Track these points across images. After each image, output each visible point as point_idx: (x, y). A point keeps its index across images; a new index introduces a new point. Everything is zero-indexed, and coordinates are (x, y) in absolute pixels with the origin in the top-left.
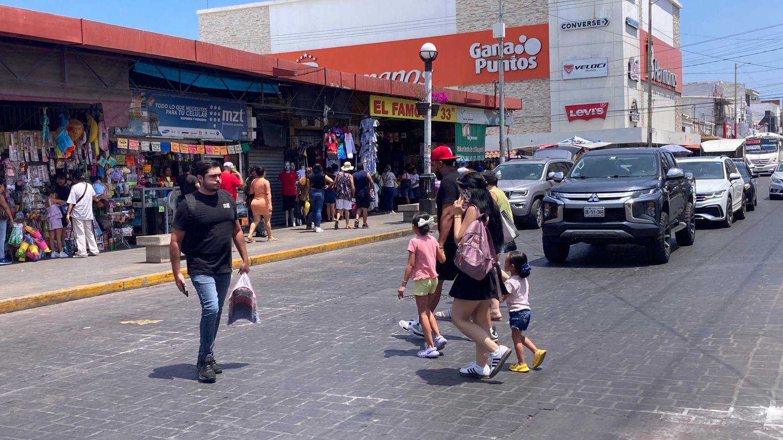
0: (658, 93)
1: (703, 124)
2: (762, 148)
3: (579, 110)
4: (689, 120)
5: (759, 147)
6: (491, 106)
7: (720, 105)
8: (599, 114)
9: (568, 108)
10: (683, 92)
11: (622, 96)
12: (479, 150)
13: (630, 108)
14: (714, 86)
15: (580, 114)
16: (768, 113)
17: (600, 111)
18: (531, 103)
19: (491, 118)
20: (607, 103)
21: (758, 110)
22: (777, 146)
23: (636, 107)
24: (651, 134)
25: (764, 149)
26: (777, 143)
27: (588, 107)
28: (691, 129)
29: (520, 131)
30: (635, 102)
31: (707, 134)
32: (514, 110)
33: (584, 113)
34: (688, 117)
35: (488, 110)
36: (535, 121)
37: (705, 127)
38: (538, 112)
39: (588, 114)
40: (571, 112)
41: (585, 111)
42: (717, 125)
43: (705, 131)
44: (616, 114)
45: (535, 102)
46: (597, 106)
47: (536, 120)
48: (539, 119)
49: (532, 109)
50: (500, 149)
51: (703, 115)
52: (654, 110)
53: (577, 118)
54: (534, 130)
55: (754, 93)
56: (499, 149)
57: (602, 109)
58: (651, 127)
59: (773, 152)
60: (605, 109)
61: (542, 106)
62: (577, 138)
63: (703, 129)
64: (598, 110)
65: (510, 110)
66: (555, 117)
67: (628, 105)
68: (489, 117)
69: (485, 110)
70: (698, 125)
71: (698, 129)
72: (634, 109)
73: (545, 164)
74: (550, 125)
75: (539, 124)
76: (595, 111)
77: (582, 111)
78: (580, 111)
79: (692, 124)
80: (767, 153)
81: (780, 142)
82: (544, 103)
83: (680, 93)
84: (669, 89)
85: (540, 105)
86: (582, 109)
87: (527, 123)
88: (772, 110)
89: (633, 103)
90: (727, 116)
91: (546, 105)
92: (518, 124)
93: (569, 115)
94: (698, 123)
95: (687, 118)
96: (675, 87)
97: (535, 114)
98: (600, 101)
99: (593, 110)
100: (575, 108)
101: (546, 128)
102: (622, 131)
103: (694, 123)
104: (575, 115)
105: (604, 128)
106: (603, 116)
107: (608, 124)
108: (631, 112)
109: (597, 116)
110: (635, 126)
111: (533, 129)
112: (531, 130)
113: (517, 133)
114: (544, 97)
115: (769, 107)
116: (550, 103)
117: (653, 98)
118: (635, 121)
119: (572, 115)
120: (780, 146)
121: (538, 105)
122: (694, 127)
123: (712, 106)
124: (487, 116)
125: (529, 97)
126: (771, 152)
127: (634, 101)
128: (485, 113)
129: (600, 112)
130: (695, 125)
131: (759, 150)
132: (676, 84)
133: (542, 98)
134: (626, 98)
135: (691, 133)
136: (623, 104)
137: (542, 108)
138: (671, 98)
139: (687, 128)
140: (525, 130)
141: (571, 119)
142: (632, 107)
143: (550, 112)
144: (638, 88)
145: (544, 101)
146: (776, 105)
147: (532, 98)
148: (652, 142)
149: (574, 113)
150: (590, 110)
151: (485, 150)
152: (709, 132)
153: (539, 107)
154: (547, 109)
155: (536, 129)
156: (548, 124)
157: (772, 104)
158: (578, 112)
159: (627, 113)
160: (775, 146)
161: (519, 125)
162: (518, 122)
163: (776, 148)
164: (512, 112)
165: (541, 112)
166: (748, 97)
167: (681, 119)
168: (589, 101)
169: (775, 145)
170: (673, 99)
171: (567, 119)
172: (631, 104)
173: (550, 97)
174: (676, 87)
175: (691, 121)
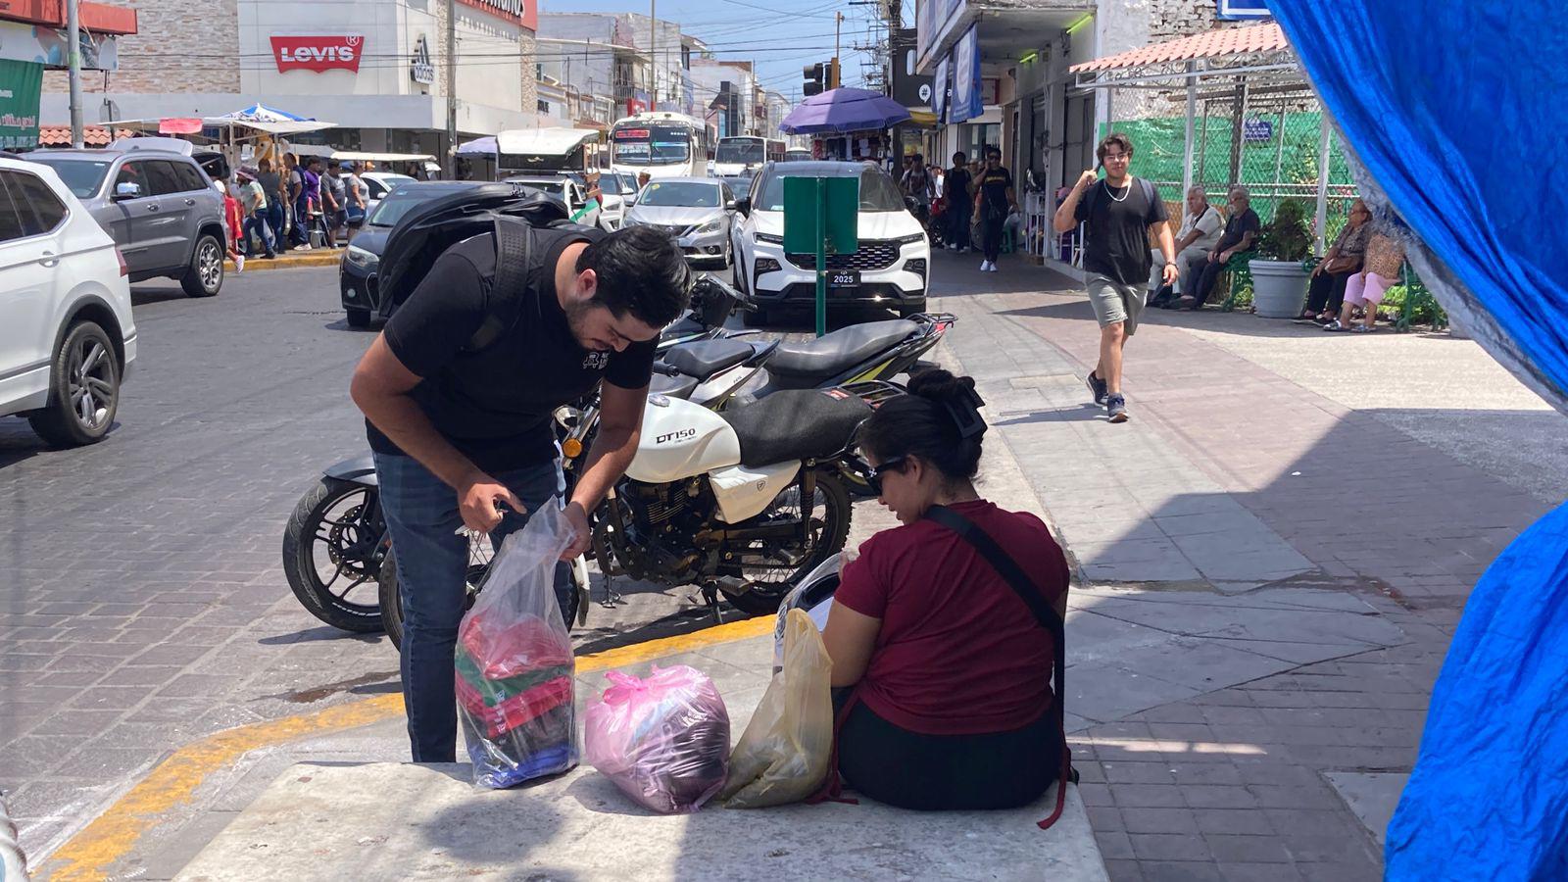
0: (482, 25)
1: (589, 99)
2: (655, 152)
3: (302, 49)
4: (558, 89)
5: (645, 147)
6: (48, 19)
7: (624, 61)
8: (346, 60)
9: (277, 43)
10: (539, 28)
11: (392, 24)
12: (25, 123)
13: (411, 53)
14: (614, 23)
15: (304, 57)
16: (725, 85)
17: (346, 54)
18: (194, 23)
19: (55, 48)
20: (362, 39)
21: (708, 78)
22: (689, 148)
23: (426, 52)
24: (453, 112)
25: (659, 154)
26: (688, 139)
27: (320, 42)
28: (562, 106)
29: (171, 87)
30: (422, 41)
31: (597, 120)
32: (122, 34)
33: (313, 56)
34: (557, 82)
35: (41, 28)
36: (206, 65)
37: (593, 104)
38: (211, 45)
39: (320, 59)
40: (285, 51)
41: (315, 51)
42: (618, 102)
43: (592, 113)
44: (380, 64)
45: (204, 22)
46: (341, 41)
47: (206, 63)
48: (214, 62)
49: (196, 36)
50: (73, 123)
51: (590, 81)
52: (460, 61)
53: (297, 65)
54: (202, 86)
55: (696, 43)
56: (69, 125)
57: (351, 49)
58: (454, 96)
59: (680, 162)
60: (357, 50)
61: (219, 34)
62: (261, 111)
63: (588, 109)
64: (341, 51)
65: (100, 33)
66: (247, 59)
67: (406, 46)
68: (48, 47)
69: (35, 29)
70: (577, 101)
71: (577, 107)
72: (422, 55)
73: (111, 163)
74: (239, 77)
75: (214, 72)
76: (336, 52)
77: (308, 52)
78: (303, 51)
79: (564, 97)
80: (665, 163)
81: (695, 138)
82: (223, 25)
83: (533, 31)
84: (508, 20)
85: (215, 29)
86: (308, 47)
87: (188, 68)
88: (734, 81)
89: (419, 41)
90: (637, 86)
91: (229, 30)
92: (167, 69)
93: (279, 59)
94: (576, 97)
95: (554, 85)
96: (519, 16)
97: (204, 49)
98: (345, 31)
99: (332, 51)
100: (292, 43)
101: (231, 83)
102: (393, 101)
103: (568, 95)
104: (293, 60)
105: (355, 93)
106: (353, 66)
107: (362, 84)
108: (414, 62)
109: (338, 64)
110: (423, 93)
111: (201, 83)
112: (196, 86)
113: (163, 90)
114: (224, 13)
115: (731, 75)
116: (237, 26)
117: (456, 35)
118: (423, 81)
119: (285, 59)
120: (694, 147)
121: (210, 29)
122: (569, 105)
123: (608, 62)
124: (41, 42)
125: (190, 11)
126: (673, 163)
127: (422, 39)
128: (36, 34)
129: (346, 57)
130: (572, 101)
131: (646, 155)
132: (521, 10)
133: (219, 15)
134: (400, 30)
135: (562, 117)
136: (394, 41)
137: (219, 38)
138: (511, 39)
139: (553, 106)
140: (183, 85)
141: (283, 67)
142: (416, 51)
143: (238, 48)
144: (430, 11)
145: (224, 21)
146: (745, 72)
147: (197, 14)
148: (457, 129)
149: (291, 53)
150: (325, 49)
151: (41, 125)
152: (602, 116)
153: (213, 34)
154: (232, 41)
155: (207, 84)
156: (235, 76)
157: (737, 68)
158: (298, 52)
159: (402, 62)
160: (682, 148)
161: (169, 71)
162: (167, 65)
163: (686, 152)
164: (114, 39)
165: (217, 46)
166: (686, 50)
167: (535, 84)
168: (322, 30)
169: (685, 145)
170: (516, 41)
171: (276, 66)
172: (413, 45)
173: (235, 14)
174: (522, 15)
175: (563, 90)
